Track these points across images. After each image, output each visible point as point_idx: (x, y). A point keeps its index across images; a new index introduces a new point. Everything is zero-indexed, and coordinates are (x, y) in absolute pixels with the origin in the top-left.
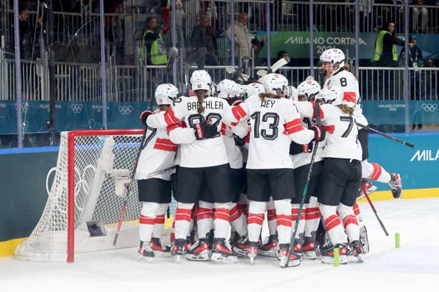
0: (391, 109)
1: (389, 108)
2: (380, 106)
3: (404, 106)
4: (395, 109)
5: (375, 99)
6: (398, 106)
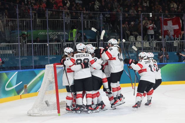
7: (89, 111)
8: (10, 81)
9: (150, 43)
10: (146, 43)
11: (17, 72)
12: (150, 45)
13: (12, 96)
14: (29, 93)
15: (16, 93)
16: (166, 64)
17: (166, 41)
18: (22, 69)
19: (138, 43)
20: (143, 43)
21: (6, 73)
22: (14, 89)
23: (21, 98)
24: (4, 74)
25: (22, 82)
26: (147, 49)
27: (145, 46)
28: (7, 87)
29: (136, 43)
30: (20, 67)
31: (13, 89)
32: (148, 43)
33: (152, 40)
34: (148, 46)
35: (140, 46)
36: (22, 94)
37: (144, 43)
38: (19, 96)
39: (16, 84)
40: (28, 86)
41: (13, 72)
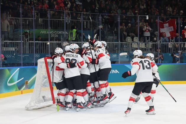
7: (78, 109)
8: (12, 77)
9: (145, 44)
10: (142, 44)
11: (19, 68)
12: (146, 46)
13: (14, 92)
14: (29, 88)
15: (18, 89)
16: (160, 65)
17: (161, 43)
18: (23, 66)
19: (135, 44)
20: (139, 44)
21: (8, 69)
22: (16, 85)
23: (22, 94)
24: (7, 70)
25: (23, 78)
26: (143, 49)
27: (141, 47)
28: (9, 82)
29: (133, 44)
30: (22, 64)
31: (14, 85)
32: (144, 44)
33: (148, 41)
34: (144, 47)
35: (136, 47)
36: (23, 89)
37: (141, 44)
38: (20, 91)
39: (18, 80)
40: (29, 82)
41: (15, 69)
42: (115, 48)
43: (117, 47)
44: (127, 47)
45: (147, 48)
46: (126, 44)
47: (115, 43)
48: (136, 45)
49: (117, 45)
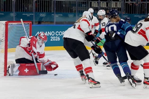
0: (28, 16)
1: (27, 15)
2: (23, 14)
3: (33, 14)
4: (29, 16)
5: (21, 11)
6: (30, 14)
42: (72, 7)
43: (74, 6)
44: (86, 6)
45: (108, 8)
46: (85, 2)
47: (72, 2)
48: (96, 5)
49: (74, 4)
